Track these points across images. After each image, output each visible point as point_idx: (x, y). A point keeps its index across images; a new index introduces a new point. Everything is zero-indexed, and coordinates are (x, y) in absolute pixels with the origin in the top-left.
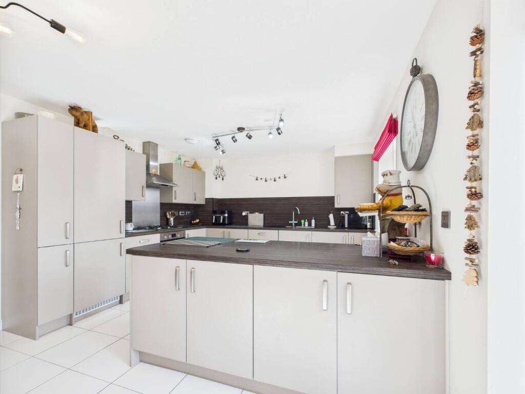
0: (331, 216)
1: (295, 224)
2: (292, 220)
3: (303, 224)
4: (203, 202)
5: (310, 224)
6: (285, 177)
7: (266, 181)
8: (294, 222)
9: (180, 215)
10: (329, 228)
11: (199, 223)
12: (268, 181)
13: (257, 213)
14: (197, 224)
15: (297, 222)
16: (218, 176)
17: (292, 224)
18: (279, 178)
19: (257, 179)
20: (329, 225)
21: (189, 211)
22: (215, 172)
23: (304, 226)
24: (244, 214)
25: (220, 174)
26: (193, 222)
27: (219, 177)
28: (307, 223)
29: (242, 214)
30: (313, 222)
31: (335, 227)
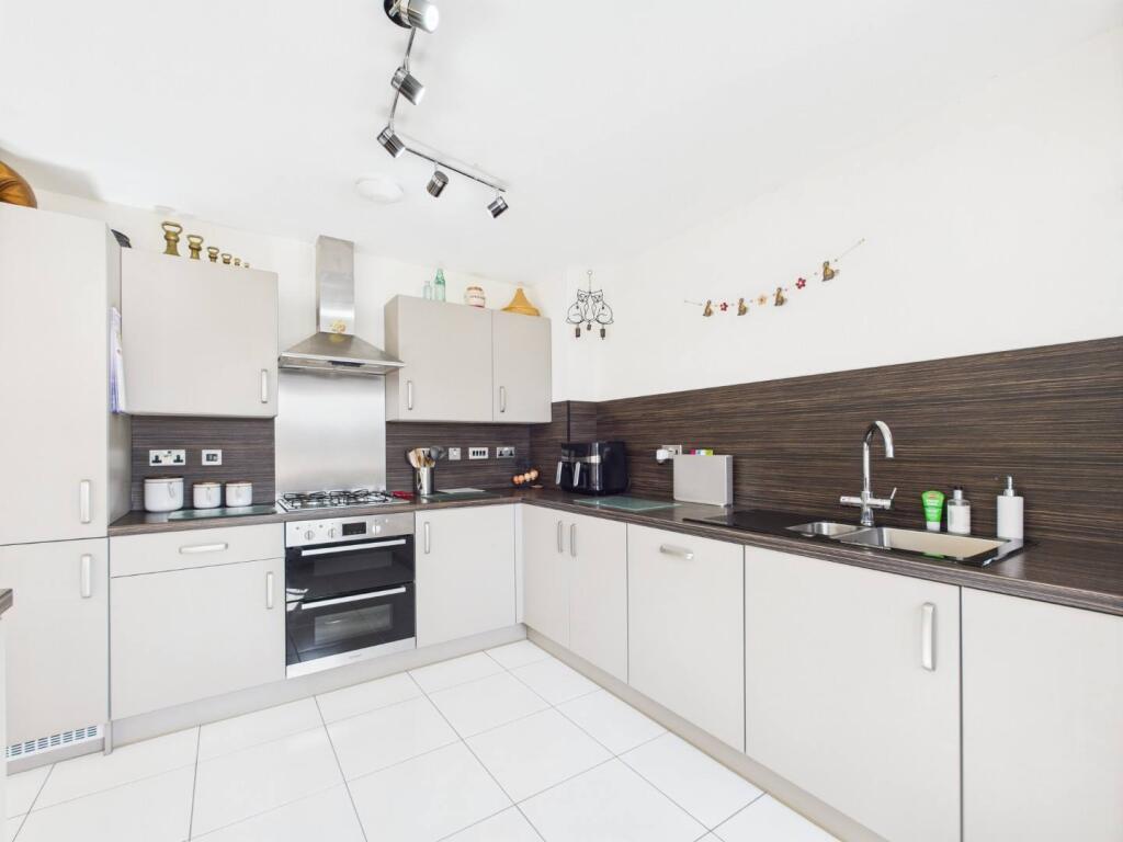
1: (877, 511)
2: (858, 494)
3: (932, 516)
4: (545, 417)
6: (828, 275)
7: (743, 311)
8: (867, 500)
9: (471, 457)
11: (533, 482)
12: (753, 308)
13: (703, 452)
14: (526, 486)
15: (886, 503)
16: (583, 326)
17: (858, 509)
18: (801, 284)
19: (708, 313)
21: (506, 445)
22: (574, 310)
23: (944, 529)
24: (662, 455)
25: (592, 317)
26: (516, 479)
27: (589, 328)
28: (960, 516)
29: (655, 455)
30: (1010, 512)
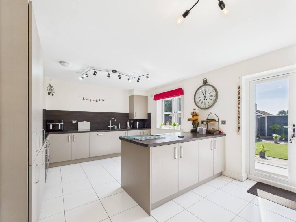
0: (128, 123)
2: (110, 126)
3: (114, 127)
5: (118, 127)
6: (103, 100)
7: (90, 101)
8: (111, 126)
10: (127, 129)
12: (92, 101)
13: (85, 122)
17: (110, 127)
18: (100, 100)
19: (83, 99)
20: (127, 127)
23: (115, 128)
24: (74, 122)
25: (51, 90)
27: (51, 93)
28: (116, 127)
29: (72, 122)
30: (120, 126)
31: (130, 128)
